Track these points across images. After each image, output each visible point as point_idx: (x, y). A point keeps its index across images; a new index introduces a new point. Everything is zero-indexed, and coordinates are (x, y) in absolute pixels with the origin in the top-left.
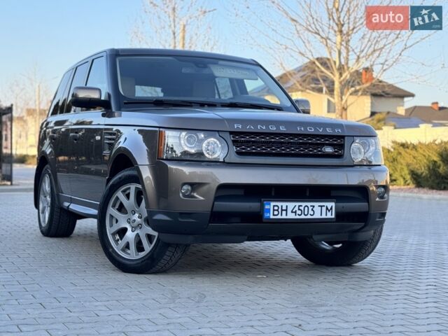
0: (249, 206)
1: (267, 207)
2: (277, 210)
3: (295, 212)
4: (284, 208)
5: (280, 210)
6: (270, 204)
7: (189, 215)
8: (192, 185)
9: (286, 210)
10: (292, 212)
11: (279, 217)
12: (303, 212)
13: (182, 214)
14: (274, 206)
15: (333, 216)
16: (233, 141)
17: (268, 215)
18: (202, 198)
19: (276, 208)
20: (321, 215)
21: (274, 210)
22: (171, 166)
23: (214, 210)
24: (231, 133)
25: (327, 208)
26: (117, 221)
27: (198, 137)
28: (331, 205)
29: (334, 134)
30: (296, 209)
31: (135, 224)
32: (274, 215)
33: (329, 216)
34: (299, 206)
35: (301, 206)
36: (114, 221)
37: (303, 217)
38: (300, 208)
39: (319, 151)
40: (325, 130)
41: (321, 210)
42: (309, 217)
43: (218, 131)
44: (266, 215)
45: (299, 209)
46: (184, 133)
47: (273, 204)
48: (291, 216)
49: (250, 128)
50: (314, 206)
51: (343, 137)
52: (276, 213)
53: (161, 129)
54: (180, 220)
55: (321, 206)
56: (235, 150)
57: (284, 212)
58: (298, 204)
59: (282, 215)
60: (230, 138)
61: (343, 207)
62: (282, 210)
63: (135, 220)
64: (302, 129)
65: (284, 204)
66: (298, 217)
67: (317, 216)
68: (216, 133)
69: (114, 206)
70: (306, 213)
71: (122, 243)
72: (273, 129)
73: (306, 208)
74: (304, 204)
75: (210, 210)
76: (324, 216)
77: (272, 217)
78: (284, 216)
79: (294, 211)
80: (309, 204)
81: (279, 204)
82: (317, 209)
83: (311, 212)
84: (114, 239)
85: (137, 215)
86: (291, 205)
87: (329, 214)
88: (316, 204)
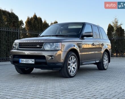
12: (27, 62)
15: (34, 63)
28: (33, 60)
33: (33, 63)
37: (27, 63)
41: (31, 61)
42: (28, 63)
44: (20, 62)
47: (21, 59)
48: (24, 62)
58: (26, 60)
61: (38, 61)
64: (33, 41)
67: (30, 63)
74: (27, 60)
76: (32, 63)
78: (23, 62)
80: (28, 60)
82: (30, 61)
86: (24, 60)
87: (33, 62)
88: (30, 60)
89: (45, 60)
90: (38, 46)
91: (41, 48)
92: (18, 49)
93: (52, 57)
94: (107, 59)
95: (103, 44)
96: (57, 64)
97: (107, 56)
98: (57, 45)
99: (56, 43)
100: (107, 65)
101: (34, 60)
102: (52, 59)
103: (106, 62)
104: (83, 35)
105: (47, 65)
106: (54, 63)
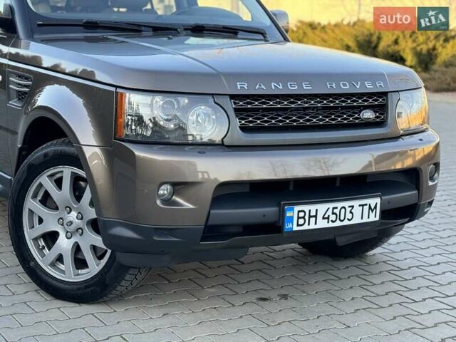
0: (262, 212)
1: (289, 214)
2: (303, 218)
3: (328, 218)
4: (313, 213)
5: (307, 217)
6: (293, 210)
7: (170, 231)
8: (174, 184)
9: (316, 216)
10: (324, 218)
11: (306, 227)
12: (338, 217)
13: (159, 231)
14: (299, 212)
15: (377, 218)
16: (236, 110)
17: (291, 226)
18: (191, 206)
19: (302, 214)
20: (362, 218)
21: (299, 218)
22: (140, 152)
23: (210, 223)
24: (232, 97)
25: (370, 207)
26: (41, 221)
27: (178, 102)
28: (375, 201)
29: (375, 91)
30: (330, 212)
31: (73, 227)
32: (298, 225)
33: (372, 218)
34: (334, 208)
35: (336, 208)
36: (36, 220)
37: (338, 224)
38: (335, 211)
39: (357, 118)
40: (363, 85)
41: (363, 211)
42: (346, 223)
43: (213, 95)
44: (288, 226)
45: (333, 213)
46: (159, 99)
47: (297, 208)
48: (322, 224)
49: (260, 89)
50: (353, 207)
51: (385, 94)
52: (301, 221)
53: (119, 90)
54: (155, 238)
55: (363, 206)
56: (239, 124)
57: (313, 220)
58: (331, 205)
59: (309, 224)
60: (230, 105)
61: (389, 202)
62: (310, 217)
63: (71, 223)
64: (334, 86)
65: (312, 208)
66: (331, 225)
67: (357, 220)
68: (210, 97)
69: (35, 196)
70: (342, 218)
71: (51, 254)
72: (293, 88)
73: (343, 210)
74: (339, 205)
75: (204, 223)
76: (365, 220)
77: (296, 228)
78: (312, 226)
79: (326, 216)
80: (346, 204)
81: (306, 208)
82: (357, 211)
83: (349, 216)
84: (37, 246)
85: (74, 214)
86: (322, 208)
87: (372, 215)
88: (356, 203)
90: (368, 115)
101: (378, 201)
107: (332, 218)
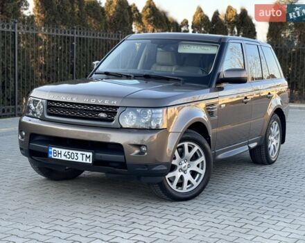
1: (50, 150)
3: (66, 156)
4: (59, 152)
5: (57, 153)
9: (61, 154)
10: (64, 156)
11: (57, 158)
12: (70, 157)
15: (91, 162)
19: (55, 152)
24: (48, 101)
25: (86, 156)
28: (89, 154)
29: (110, 105)
30: (66, 154)
33: (88, 161)
35: (69, 152)
37: (70, 160)
38: (69, 154)
39: (96, 116)
40: (103, 102)
41: (83, 157)
42: (74, 160)
44: (50, 155)
47: (53, 149)
48: (64, 158)
50: (77, 154)
51: (118, 107)
52: (55, 155)
55: (83, 154)
57: (59, 155)
58: (67, 151)
61: (101, 157)
64: (87, 100)
66: (67, 159)
67: (80, 160)
70: (73, 158)
72: (69, 99)
74: (71, 151)
76: (84, 161)
77: (53, 157)
78: (59, 158)
80: (74, 152)
81: (57, 149)
82: (80, 156)
83: (76, 157)
86: (63, 151)
88: (79, 153)
89: (122, 156)
90: (103, 115)
91: (112, 120)
92: (43, 119)
93: (141, 149)
94: (278, 132)
95: (269, 94)
96: (155, 169)
97: (277, 125)
98: (154, 116)
99: (154, 111)
100: (277, 149)
101: (91, 154)
102: (141, 153)
103: (274, 142)
104: (221, 77)
105: (127, 169)
106: (146, 166)
107: (68, 156)
